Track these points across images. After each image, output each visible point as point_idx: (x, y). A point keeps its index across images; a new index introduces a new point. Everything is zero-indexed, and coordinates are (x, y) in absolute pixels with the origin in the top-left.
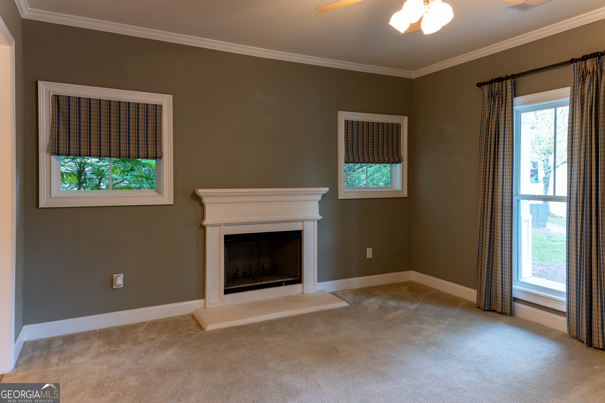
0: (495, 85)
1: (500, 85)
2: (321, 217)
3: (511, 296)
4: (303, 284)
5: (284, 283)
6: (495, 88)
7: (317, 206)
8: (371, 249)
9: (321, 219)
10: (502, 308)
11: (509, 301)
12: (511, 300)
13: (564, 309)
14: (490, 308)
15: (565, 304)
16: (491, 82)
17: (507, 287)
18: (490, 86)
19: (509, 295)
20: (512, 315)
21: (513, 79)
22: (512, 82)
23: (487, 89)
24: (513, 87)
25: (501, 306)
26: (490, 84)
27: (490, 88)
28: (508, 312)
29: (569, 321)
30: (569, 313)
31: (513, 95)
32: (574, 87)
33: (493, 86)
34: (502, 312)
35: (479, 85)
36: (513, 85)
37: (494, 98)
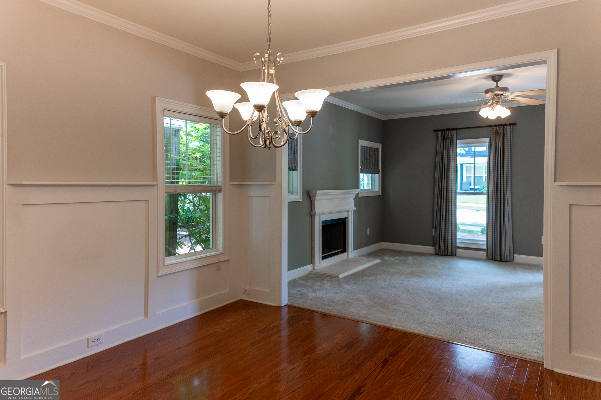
0: (446, 132)
1: (449, 133)
2: (355, 209)
3: (456, 246)
4: (348, 252)
5: (340, 252)
6: (446, 134)
7: (353, 201)
8: (369, 229)
9: (355, 210)
10: (451, 253)
11: (455, 248)
12: (456, 248)
13: (485, 247)
14: (444, 254)
15: (486, 245)
16: (443, 130)
17: (454, 241)
18: (443, 133)
19: (455, 245)
20: (456, 255)
21: (456, 130)
22: (456, 132)
23: (440, 134)
24: (456, 134)
25: (450, 252)
26: (443, 131)
27: (443, 134)
28: (455, 254)
29: (488, 252)
30: (488, 248)
31: (456, 139)
32: (491, 139)
33: (445, 133)
34: (451, 254)
35: (435, 131)
36: (456, 133)
37: (446, 139)
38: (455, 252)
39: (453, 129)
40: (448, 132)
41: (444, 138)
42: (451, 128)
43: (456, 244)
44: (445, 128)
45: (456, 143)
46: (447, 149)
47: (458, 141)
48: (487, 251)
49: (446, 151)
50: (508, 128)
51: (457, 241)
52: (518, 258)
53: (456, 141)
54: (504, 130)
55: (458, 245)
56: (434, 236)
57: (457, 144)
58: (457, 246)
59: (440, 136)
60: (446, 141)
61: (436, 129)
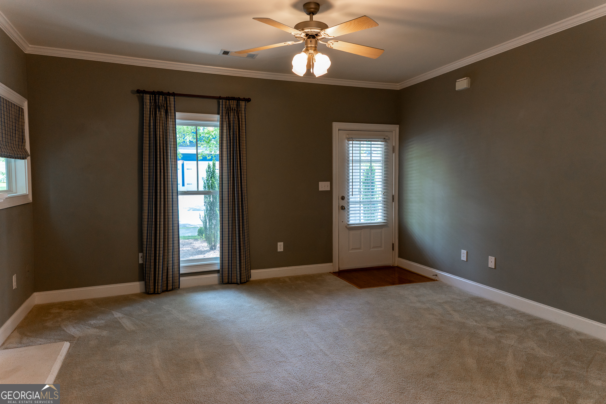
0: (159, 97)
1: (164, 99)
6: (159, 99)
10: (173, 286)
11: (178, 278)
12: (179, 275)
13: (218, 267)
15: (219, 264)
16: (153, 93)
18: (152, 97)
20: (179, 288)
21: (174, 96)
22: (174, 98)
23: (148, 98)
24: (175, 103)
25: (171, 284)
26: (152, 95)
27: (153, 99)
28: (177, 286)
29: (222, 274)
30: (222, 269)
31: (175, 110)
32: (222, 116)
33: (157, 98)
34: (173, 288)
35: (138, 91)
36: (175, 101)
37: (159, 108)
38: (178, 283)
39: (169, 94)
40: (162, 97)
41: (156, 107)
42: (165, 91)
43: (179, 271)
44: (156, 90)
45: (175, 116)
46: (161, 124)
47: (178, 114)
48: (221, 272)
49: (161, 128)
50: (243, 103)
51: (181, 265)
52: (257, 274)
53: (175, 113)
54: (238, 105)
55: (182, 271)
56: (142, 264)
57: (176, 118)
58: (180, 273)
59: (148, 101)
60: (159, 111)
61: (142, 89)
